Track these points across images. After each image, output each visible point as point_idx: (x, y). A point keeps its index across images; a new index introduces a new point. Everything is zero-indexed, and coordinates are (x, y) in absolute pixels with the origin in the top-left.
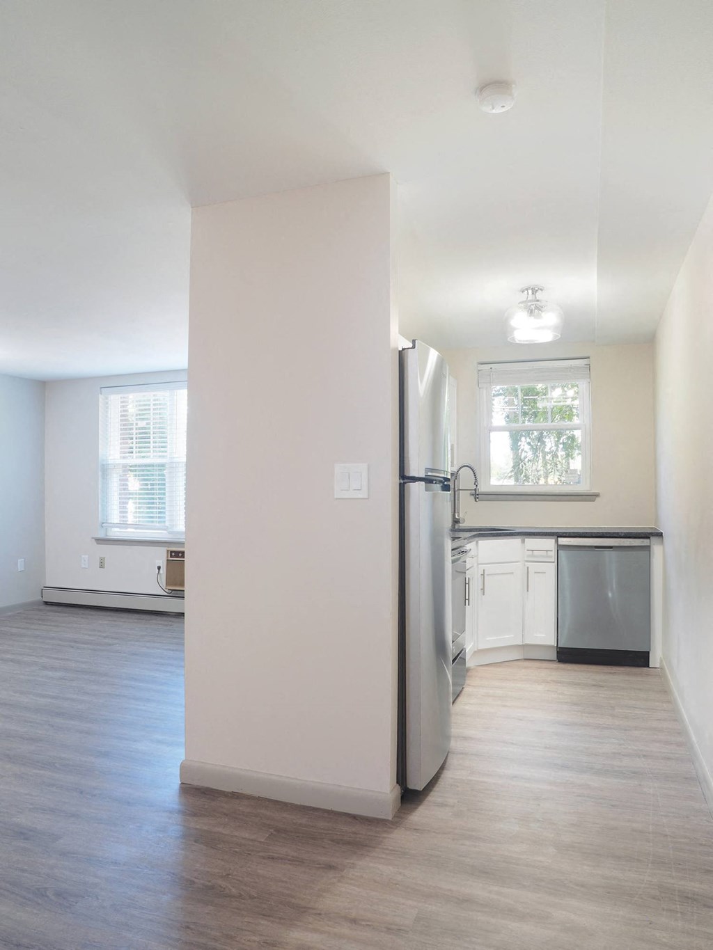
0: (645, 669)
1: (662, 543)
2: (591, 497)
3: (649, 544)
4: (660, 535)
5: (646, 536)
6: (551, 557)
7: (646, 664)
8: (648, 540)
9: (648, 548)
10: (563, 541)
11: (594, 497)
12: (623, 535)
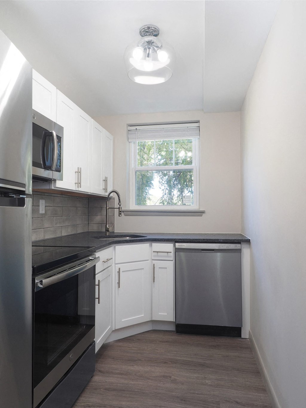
0: (239, 339)
1: (250, 247)
2: (199, 213)
3: (240, 248)
4: (248, 241)
5: (238, 242)
6: (171, 257)
7: (239, 335)
8: (239, 245)
9: (239, 251)
10: (178, 245)
11: (202, 213)
12: (221, 241)
